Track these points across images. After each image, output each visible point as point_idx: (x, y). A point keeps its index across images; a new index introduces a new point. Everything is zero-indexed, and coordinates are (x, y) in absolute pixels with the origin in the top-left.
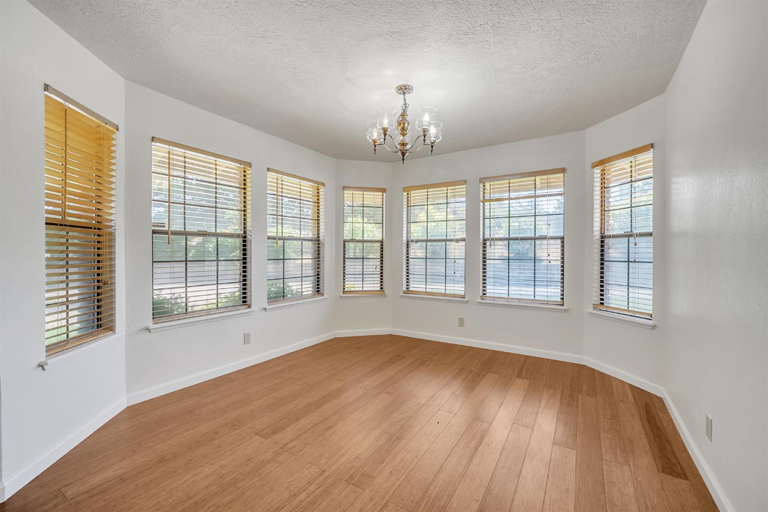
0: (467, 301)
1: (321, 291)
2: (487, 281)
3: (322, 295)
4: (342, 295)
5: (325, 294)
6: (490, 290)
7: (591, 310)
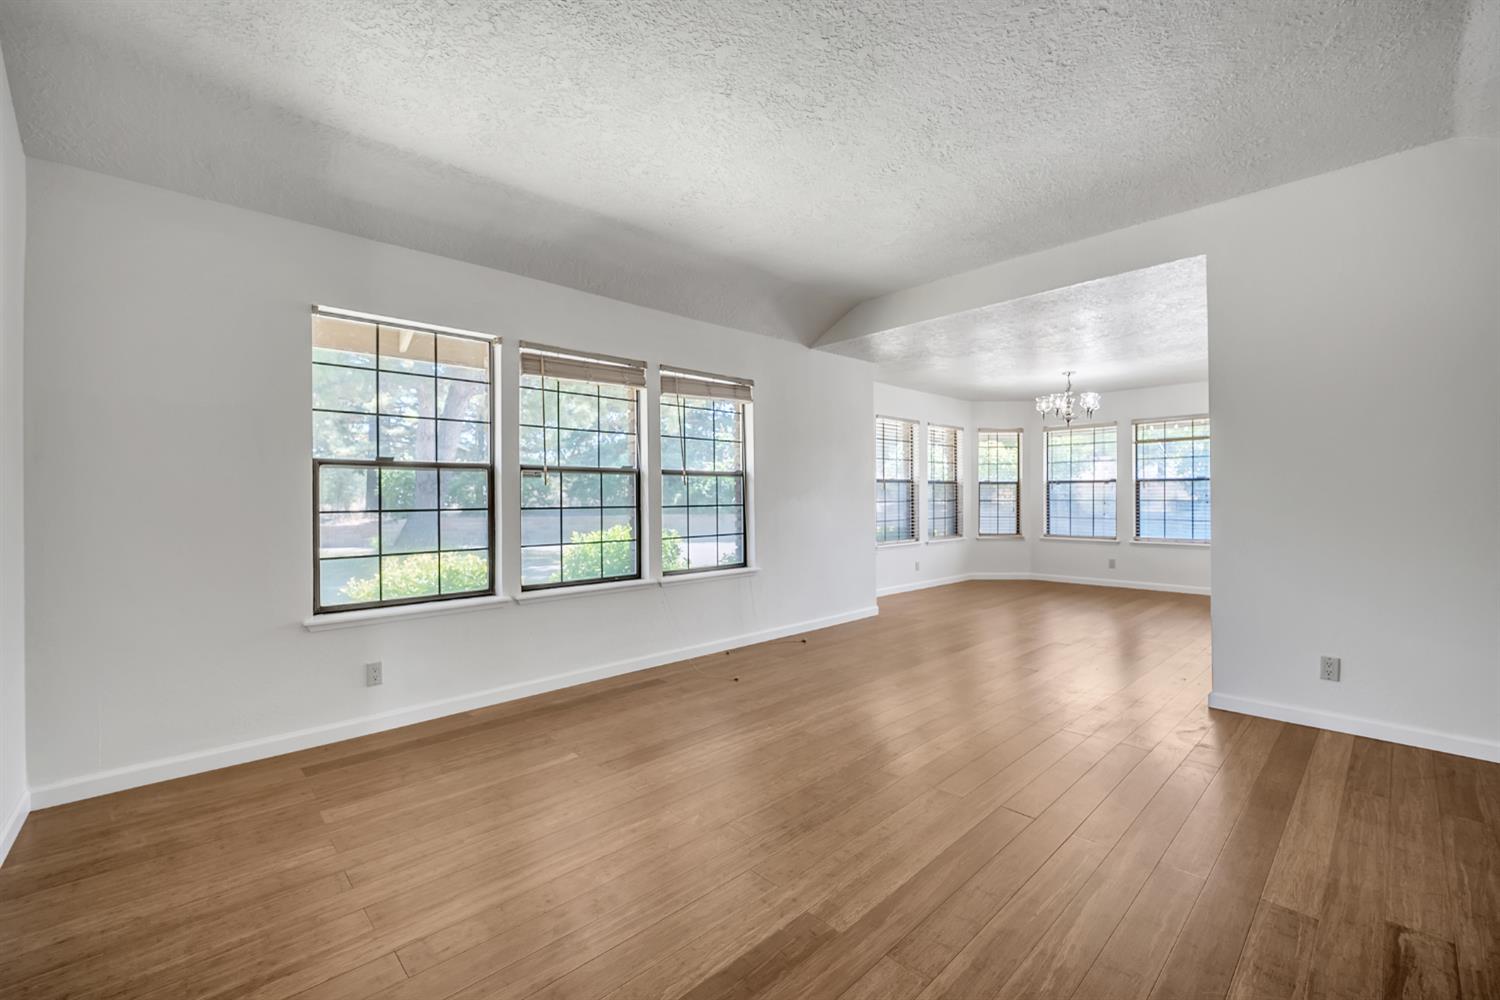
0: (1118, 543)
1: (960, 532)
3: (961, 536)
4: (978, 537)
5: (964, 534)
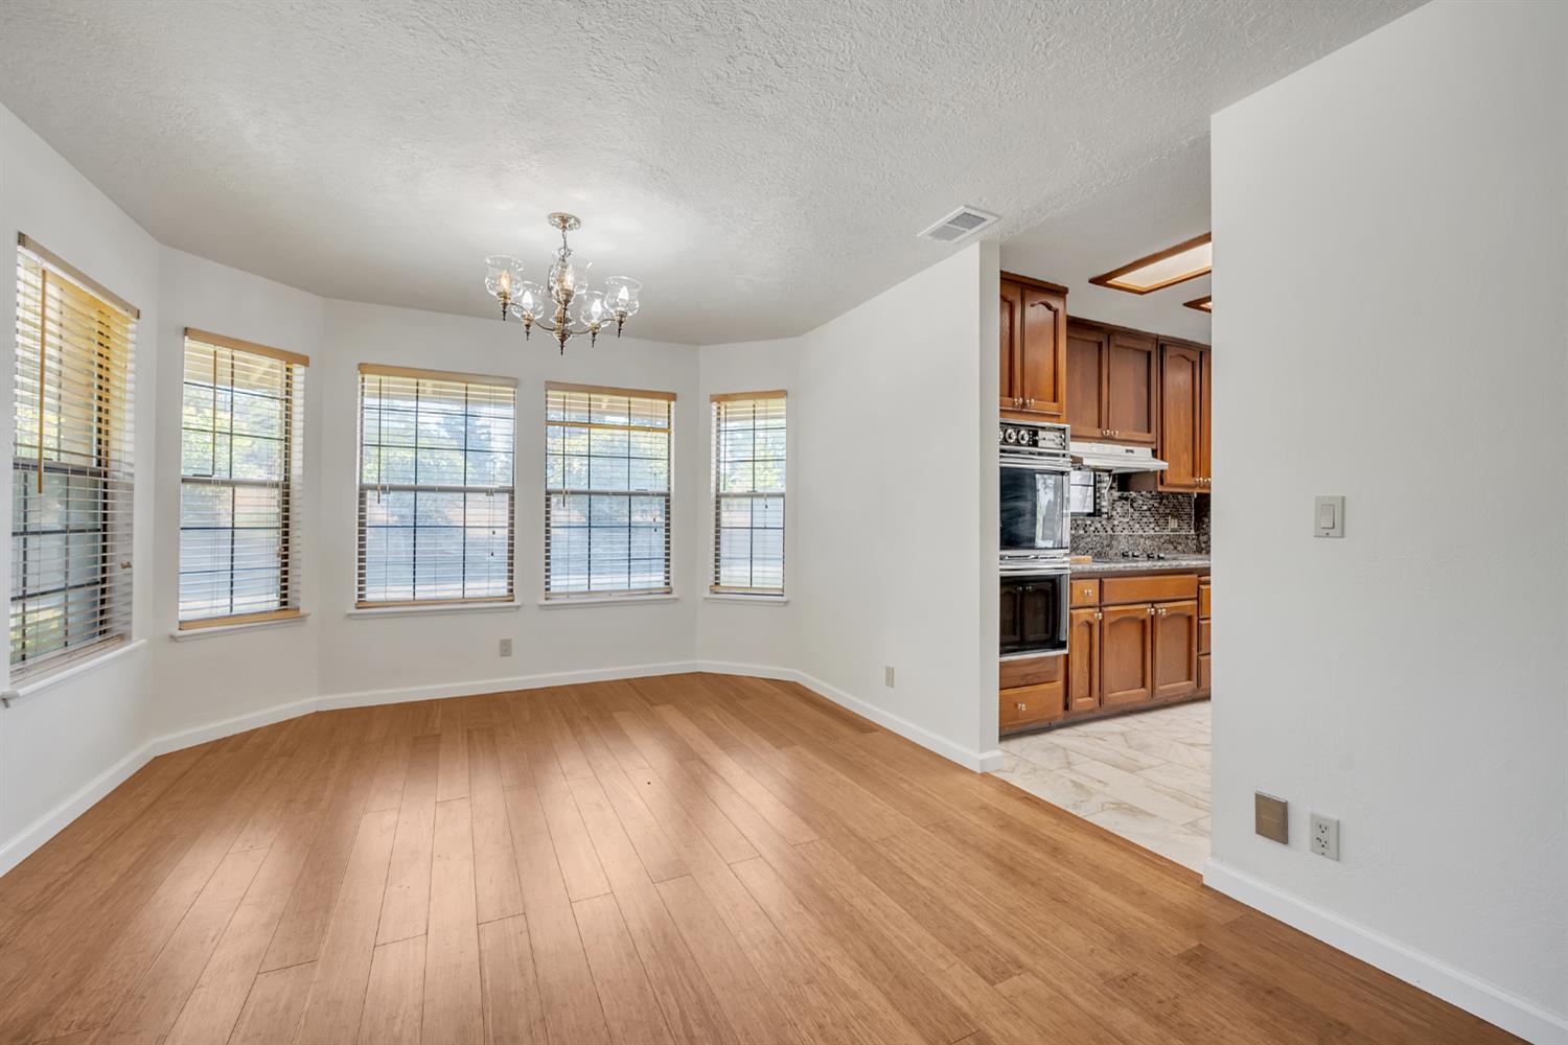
2: (552, 567)
6: (559, 582)
7: (707, 594)
